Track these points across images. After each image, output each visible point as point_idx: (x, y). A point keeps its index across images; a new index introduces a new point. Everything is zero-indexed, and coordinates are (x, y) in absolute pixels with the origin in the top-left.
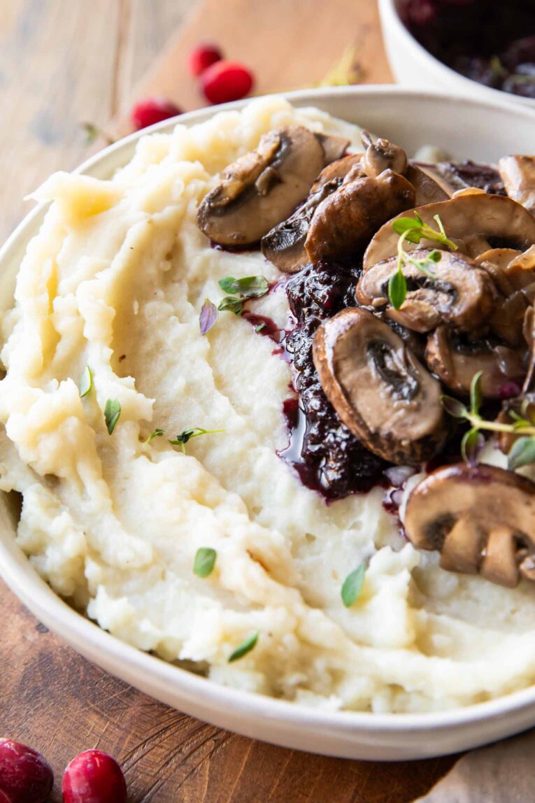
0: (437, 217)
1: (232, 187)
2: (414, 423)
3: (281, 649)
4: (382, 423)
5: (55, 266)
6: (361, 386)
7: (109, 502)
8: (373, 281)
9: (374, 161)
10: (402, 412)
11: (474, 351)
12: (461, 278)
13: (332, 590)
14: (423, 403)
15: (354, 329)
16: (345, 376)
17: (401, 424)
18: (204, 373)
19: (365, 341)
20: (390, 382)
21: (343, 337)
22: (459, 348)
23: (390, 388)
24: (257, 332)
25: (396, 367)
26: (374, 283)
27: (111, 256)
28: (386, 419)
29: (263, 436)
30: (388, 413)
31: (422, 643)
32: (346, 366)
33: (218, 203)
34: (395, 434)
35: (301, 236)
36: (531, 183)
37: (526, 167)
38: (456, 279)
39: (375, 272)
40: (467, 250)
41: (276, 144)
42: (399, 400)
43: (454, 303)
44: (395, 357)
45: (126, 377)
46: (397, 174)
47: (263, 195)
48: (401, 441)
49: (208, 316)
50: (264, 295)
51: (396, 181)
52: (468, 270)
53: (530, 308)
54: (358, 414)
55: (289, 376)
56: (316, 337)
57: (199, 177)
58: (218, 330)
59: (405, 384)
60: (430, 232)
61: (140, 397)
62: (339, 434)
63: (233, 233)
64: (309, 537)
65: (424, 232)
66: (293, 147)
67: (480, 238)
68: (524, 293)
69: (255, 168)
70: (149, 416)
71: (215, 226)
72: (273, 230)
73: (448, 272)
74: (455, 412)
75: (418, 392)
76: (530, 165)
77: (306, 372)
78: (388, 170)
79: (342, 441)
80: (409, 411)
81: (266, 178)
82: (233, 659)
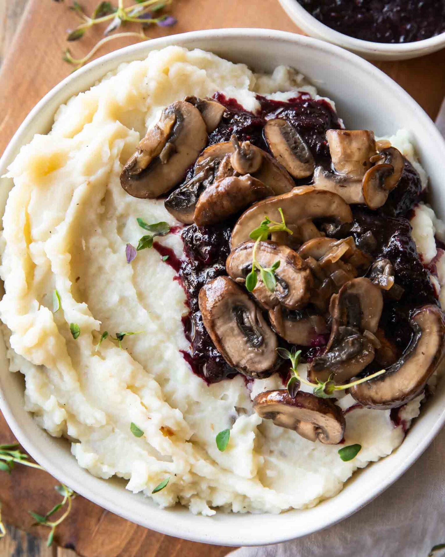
0: (280, 209)
1: (143, 160)
2: (260, 362)
3: (182, 482)
4: (240, 360)
5: (27, 215)
6: (228, 336)
7: (78, 384)
8: (237, 265)
9: (240, 164)
10: (252, 355)
11: (298, 317)
12: (292, 278)
13: (211, 437)
14: (265, 350)
15: (224, 299)
16: (218, 329)
17: (253, 362)
18: (131, 292)
19: (231, 306)
20: (246, 335)
21: (217, 304)
22: (288, 317)
23: (245, 339)
24: (164, 261)
25: (250, 324)
26: (237, 267)
27: (65, 208)
28: (243, 358)
29: (169, 334)
30: (244, 354)
31: (261, 476)
32: (219, 323)
33: (134, 173)
34: (248, 367)
35: (191, 204)
36: (347, 157)
37: (345, 143)
38: (289, 277)
39: (239, 256)
40: (299, 230)
41: (173, 122)
42: (251, 347)
43: (286, 297)
44: (249, 317)
45: (82, 303)
46: (254, 178)
47: (164, 164)
48: (252, 372)
49: (131, 251)
50: (167, 234)
51: (253, 183)
52: (297, 273)
53: (334, 295)
54: (226, 353)
55: (184, 297)
56: (201, 295)
57: (120, 135)
58: (138, 259)
59: (255, 337)
60: (275, 224)
61: (92, 319)
62: (215, 352)
63: (145, 192)
64: (198, 402)
65: (271, 228)
66: (185, 124)
67: (308, 221)
68: (332, 278)
69: (159, 144)
70: (98, 328)
71: (133, 187)
72: (172, 194)
73: (284, 271)
74: (284, 356)
75: (263, 343)
76: (347, 140)
77: (195, 301)
78: (249, 175)
79: (216, 357)
80: (257, 354)
81: (167, 152)
82: (155, 492)
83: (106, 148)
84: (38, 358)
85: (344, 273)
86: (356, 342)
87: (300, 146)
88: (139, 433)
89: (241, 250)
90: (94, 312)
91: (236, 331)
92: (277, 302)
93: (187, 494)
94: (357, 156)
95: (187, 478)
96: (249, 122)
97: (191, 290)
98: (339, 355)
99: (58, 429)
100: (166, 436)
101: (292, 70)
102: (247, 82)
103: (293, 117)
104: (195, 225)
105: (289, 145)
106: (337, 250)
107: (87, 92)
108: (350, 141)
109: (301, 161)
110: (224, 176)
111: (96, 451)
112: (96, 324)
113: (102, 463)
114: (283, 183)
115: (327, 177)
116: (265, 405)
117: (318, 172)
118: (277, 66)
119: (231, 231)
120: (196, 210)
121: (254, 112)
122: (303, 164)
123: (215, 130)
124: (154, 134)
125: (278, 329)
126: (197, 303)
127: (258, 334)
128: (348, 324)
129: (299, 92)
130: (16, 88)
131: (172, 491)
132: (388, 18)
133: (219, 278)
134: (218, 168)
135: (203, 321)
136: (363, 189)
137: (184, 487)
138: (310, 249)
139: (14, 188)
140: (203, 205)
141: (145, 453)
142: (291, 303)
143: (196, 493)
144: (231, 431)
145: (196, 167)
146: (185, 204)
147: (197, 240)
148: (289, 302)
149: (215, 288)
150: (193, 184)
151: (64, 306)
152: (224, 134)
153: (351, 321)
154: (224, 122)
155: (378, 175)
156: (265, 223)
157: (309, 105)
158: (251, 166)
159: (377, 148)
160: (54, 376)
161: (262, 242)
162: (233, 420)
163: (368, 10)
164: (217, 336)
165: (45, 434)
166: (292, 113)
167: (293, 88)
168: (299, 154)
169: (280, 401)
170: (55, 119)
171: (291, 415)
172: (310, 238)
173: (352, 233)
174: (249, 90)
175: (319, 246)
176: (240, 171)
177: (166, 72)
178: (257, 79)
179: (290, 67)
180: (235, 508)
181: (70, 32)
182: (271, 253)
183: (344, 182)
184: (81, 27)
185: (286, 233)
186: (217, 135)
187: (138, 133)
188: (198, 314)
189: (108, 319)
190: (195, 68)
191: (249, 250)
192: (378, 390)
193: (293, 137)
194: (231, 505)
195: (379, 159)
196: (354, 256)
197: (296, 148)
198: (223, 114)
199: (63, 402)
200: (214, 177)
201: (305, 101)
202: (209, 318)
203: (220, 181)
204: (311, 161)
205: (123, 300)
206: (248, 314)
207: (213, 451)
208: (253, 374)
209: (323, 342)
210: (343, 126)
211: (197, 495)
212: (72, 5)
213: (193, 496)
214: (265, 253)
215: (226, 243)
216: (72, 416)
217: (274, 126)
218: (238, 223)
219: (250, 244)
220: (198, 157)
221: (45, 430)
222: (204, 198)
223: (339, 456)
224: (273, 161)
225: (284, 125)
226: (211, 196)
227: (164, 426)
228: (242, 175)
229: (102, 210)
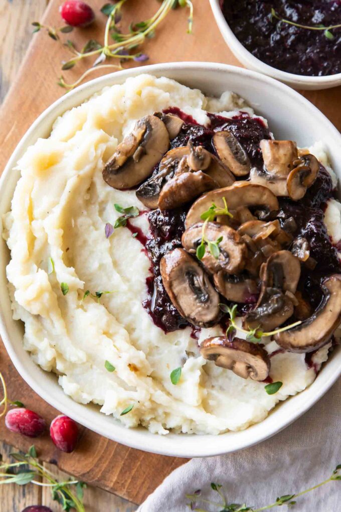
0: (224, 198)
1: (121, 159)
2: (205, 315)
3: (143, 408)
4: (191, 313)
5: (31, 200)
6: (182, 294)
7: (65, 330)
8: (190, 239)
9: (194, 163)
10: (200, 309)
11: (236, 281)
12: (232, 249)
13: (166, 374)
14: (210, 305)
15: (180, 266)
16: (175, 288)
17: (200, 314)
18: (108, 260)
19: (184, 270)
20: (196, 293)
21: (175, 269)
22: (229, 280)
23: (195, 296)
24: (134, 238)
25: (199, 285)
26: (190, 241)
27: (60, 195)
28: (193, 311)
29: (137, 294)
30: (194, 308)
31: (205, 405)
32: (175, 284)
33: (113, 169)
34: (197, 319)
35: (156, 193)
36: (276, 161)
37: (274, 150)
38: (229, 249)
39: (191, 234)
40: (238, 215)
41: (143, 131)
42: (199, 303)
43: (227, 264)
44: (199, 279)
45: (70, 267)
46: (205, 174)
47: (136, 163)
48: (199, 322)
49: (110, 229)
50: (137, 216)
51: (204, 178)
52: (235, 245)
53: (264, 264)
54: (180, 307)
55: (149, 265)
56: (162, 262)
57: (103, 140)
58: (114, 235)
59: (203, 295)
60: (220, 209)
61: (78, 280)
62: (172, 307)
63: (121, 184)
64: (157, 347)
65: (217, 212)
66: (153, 132)
67: (245, 207)
68: (263, 251)
69: (132, 148)
70: (82, 287)
71: (112, 180)
72: (142, 185)
73: (226, 244)
74: (225, 310)
75: (208, 300)
76: (276, 148)
77: (157, 268)
78: (200, 171)
79: (172, 311)
80: (203, 308)
81: (138, 154)
82: (123, 414)
83: (92, 150)
84: (36, 309)
85: (271, 247)
86: (279, 299)
87: (240, 152)
88: (111, 368)
89: (194, 228)
90: (79, 274)
91: (188, 290)
92: (220, 268)
93: (147, 418)
94: (283, 160)
95: (148, 404)
96: (201, 133)
97: (155, 260)
98: (267, 310)
99: (49, 365)
100: (132, 371)
101: (235, 95)
102: (201, 103)
103: (235, 130)
104: (159, 210)
105: (232, 151)
106: (267, 229)
107: (79, 107)
108: (278, 149)
109: (241, 163)
110: (182, 172)
111: (78, 382)
112: (81, 284)
113: (82, 392)
114: (227, 179)
115: (260, 175)
116: (209, 348)
117: (253, 172)
118: (223, 92)
119: (186, 214)
120: (160, 197)
121: (205, 126)
122: (242, 165)
123: (175, 138)
124: (129, 139)
125: (220, 289)
126: (159, 270)
127: (205, 293)
128: (274, 286)
129: (240, 112)
130: (21, 106)
131: (136, 415)
132: (310, 57)
133: (176, 250)
134: (177, 166)
135: (164, 283)
136: (287, 185)
137: (145, 411)
138: (246, 228)
139: (21, 179)
140: (165, 194)
141: (115, 385)
142: (230, 269)
143: (154, 417)
144: (182, 369)
145: (161, 166)
146: (151, 193)
147: (159, 221)
148: (229, 268)
149: (173, 257)
150: (158, 178)
151: (57, 270)
152: (182, 141)
153: (276, 283)
154: (183, 132)
155: (299, 175)
156: (212, 208)
157: (248, 122)
158: (202, 165)
159: (298, 154)
160: (47, 323)
161: (210, 223)
162: (184, 361)
163: (295, 51)
164: (173, 294)
165: (38, 369)
166: (234, 127)
167: (236, 109)
168: (239, 158)
169: (220, 345)
170: (53, 127)
171: (229, 357)
172: (246, 221)
173: (278, 218)
174: (202, 109)
175: (253, 226)
176: (194, 168)
177: (139, 94)
178: (208, 101)
179: (234, 93)
180: (184, 430)
181: (64, 63)
182: (216, 230)
183: (273, 180)
184: (72, 59)
185: (227, 216)
186: (177, 142)
187: (116, 140)
188: (159, 278)
189: (90, 281)
190: (161, 91)
191: (199, 228)
192: (296, 338)
193: (235, 145)
194: (181, 427)
195: (300, 163)
196: (279, 235)
197: (237, 153)
198: (182, 126)
199: (53, 343)
200: (174, 173)
201: (244, 119)
202: (168, 279)
203: (179, 176)
204: (248, 163)
205: (102, 267)
206: (198, 277)
207: (169, 385)
208: (200, 324)
209: (255, 300)
210: (273, 138)
211: (154, 419)
212: (67, 43)
213: (152, 419)
214: (212, 231)
215: (182, 224)
216: (60, 355)
217: (221, 136)
218: (192, 208)
219: (200, 224)
220: (162, 158)
221: (39, 366)
222: (166, 188)
223: (265, 390)
224: (219, 162)
225: (228, 136)
226: (171, 187)
227: (131, 363)
228: (196, 171)
229: (87, 197)
